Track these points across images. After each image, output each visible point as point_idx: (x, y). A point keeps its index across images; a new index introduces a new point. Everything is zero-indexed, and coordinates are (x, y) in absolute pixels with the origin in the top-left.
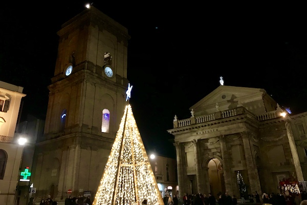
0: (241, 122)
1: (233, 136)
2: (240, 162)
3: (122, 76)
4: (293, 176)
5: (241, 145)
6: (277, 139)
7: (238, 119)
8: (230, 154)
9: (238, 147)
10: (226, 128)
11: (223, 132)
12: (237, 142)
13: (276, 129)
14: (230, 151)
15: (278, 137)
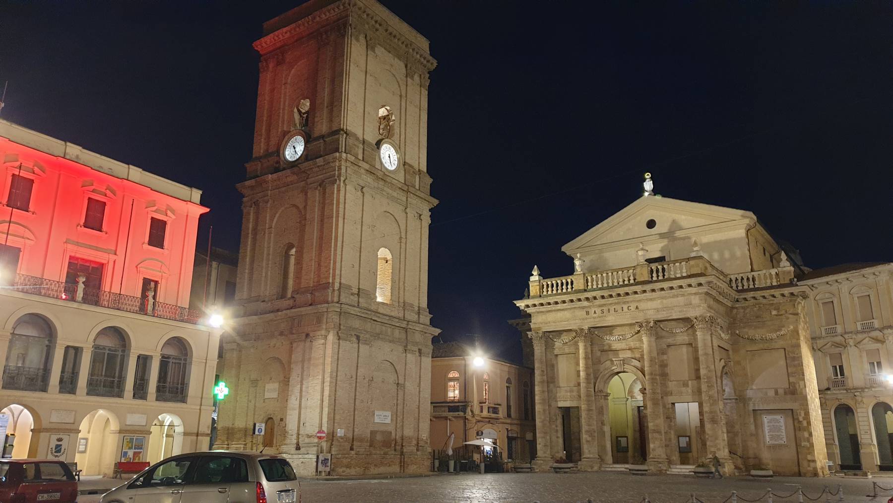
0: (695, 294)
1: (673, 323)
2: (685, 385)
3: (416, 166)
5: (692, 345)
6: (774, 336)
7: (690, 286)
8: (663, 365)
9: (684, 349)
10: (657, 304)
11: (651, 312)
12: (683, 338)
13: (774, 313)
14: (665, 357)
15: (777, 331)
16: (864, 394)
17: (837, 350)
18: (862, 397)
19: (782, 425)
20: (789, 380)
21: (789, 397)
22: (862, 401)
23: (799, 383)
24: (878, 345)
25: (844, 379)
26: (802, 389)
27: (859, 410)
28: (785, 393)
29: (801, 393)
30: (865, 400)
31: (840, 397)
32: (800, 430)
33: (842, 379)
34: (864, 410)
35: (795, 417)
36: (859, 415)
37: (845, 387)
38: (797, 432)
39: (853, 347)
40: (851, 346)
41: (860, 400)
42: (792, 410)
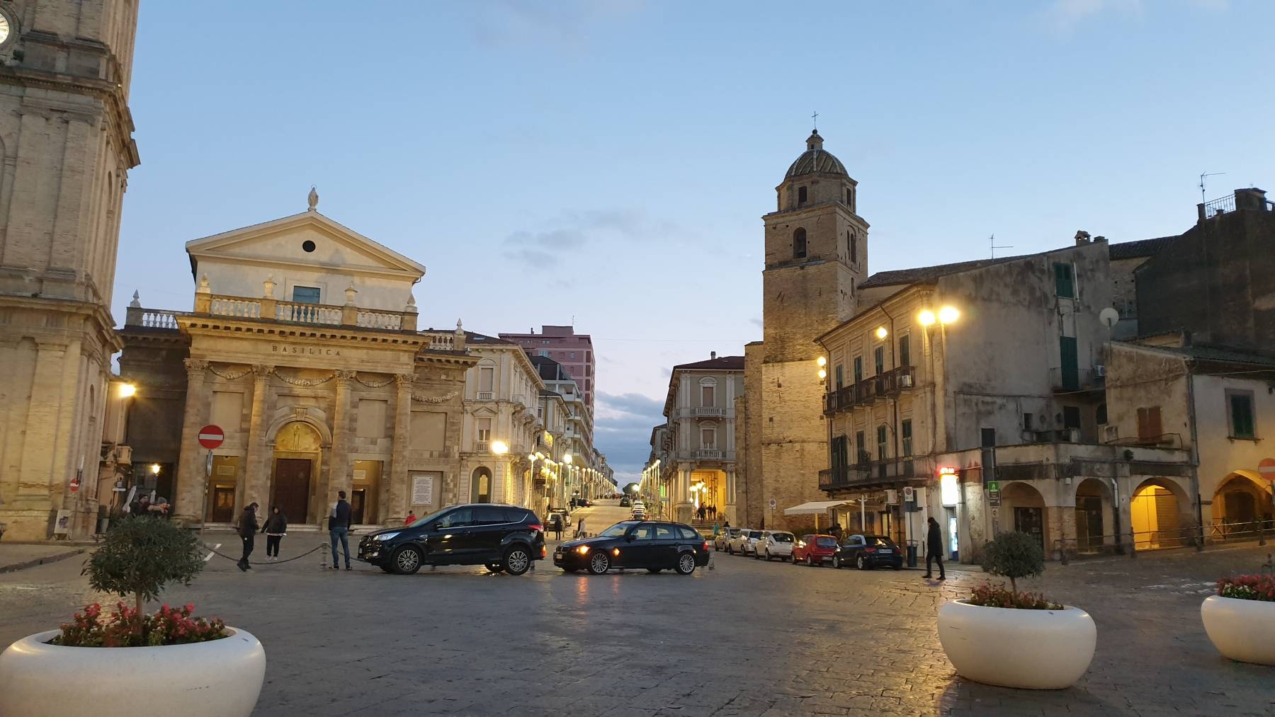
0: (405, 351)
2: (374, 442)
4: (449, 481)
5: (387, 402)
6: (440, 399)
7: (405, 342)
8: (353, 420)
9: (377, 405)
10: (362, 354)
12: (379, 393)
13: (443, 377)
14: (356, 411)
15: (443, 395)
19: (429, 485)
20: (445, 443)
21: (442, 459)
24: (490, 415)
28: (440, 456)
32: (446, 491)
35: (444, 479)
38: (443, 494)
42: (442, 472)
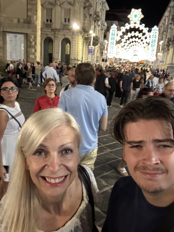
16: (59, 33)
17: (51, 7)
18: (58, 34)
20: (27, 13)
21: (26, 25)
22: (58, 36)
23: (33, 16)
24: (70, 7)
25: (51, 24)
26: (34, 21)
27: (56, 41)
28: (24, 22)
29: (34, 23)
30: (59, 36)
31: (48, 33)
32: (30, 47)
33: (50, 24)
34: (58, 41)
35: (28, 39)
36: (56, 44)
37: (51, 28)
38: (28, 49)
39: (59, 6)
40: (57, 5)
41: (57, 36)
42: (27, 34)
